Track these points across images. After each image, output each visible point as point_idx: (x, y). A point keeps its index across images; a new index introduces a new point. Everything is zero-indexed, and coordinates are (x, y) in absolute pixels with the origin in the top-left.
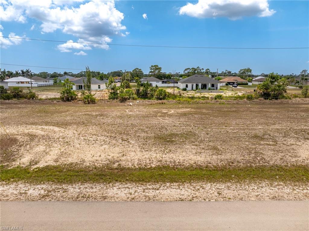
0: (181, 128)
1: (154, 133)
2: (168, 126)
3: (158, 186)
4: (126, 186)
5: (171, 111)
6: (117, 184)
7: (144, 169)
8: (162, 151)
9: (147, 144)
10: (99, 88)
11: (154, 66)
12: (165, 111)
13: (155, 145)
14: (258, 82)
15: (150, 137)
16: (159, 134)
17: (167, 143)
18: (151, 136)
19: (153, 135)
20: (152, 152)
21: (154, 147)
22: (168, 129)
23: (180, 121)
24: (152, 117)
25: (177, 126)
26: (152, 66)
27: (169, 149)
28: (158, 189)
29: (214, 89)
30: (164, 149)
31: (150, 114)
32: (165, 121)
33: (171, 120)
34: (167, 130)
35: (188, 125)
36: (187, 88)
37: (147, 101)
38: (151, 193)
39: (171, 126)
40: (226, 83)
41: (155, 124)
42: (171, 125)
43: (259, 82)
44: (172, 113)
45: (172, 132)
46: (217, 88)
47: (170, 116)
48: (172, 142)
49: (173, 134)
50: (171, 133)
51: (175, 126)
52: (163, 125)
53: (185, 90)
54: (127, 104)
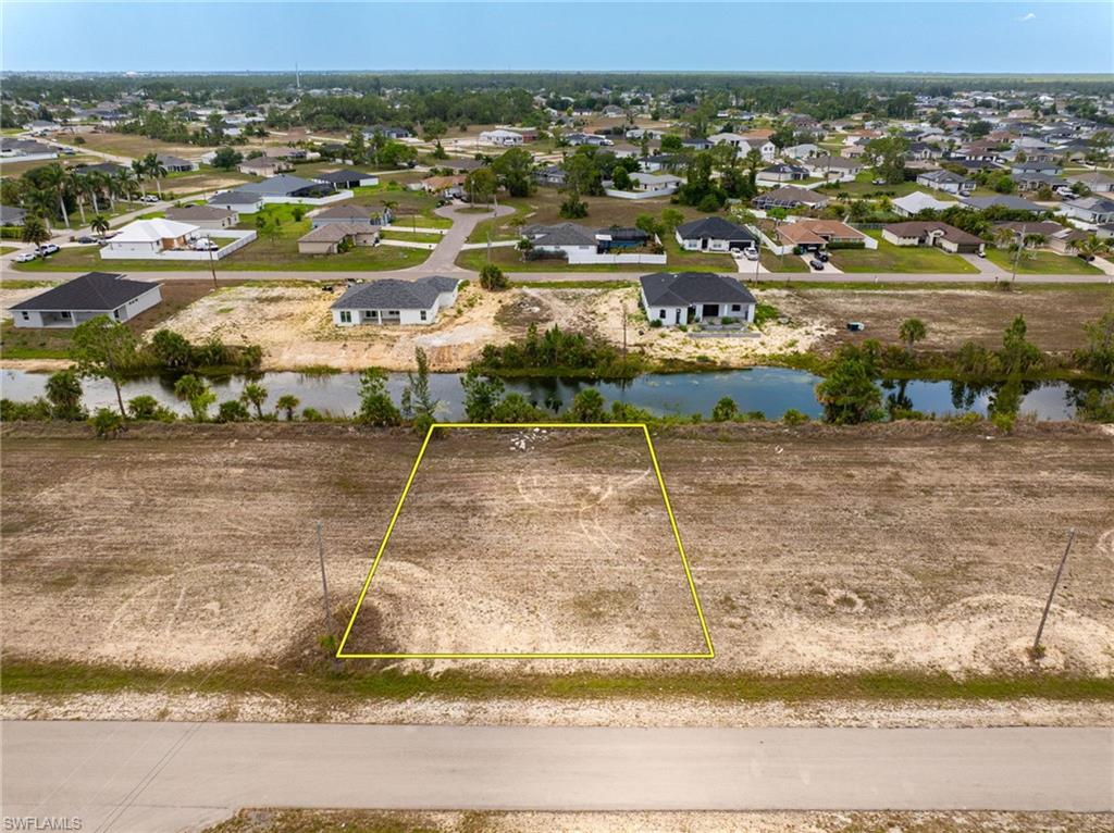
3: (577, 704)
4: (545, 704)
5: (607, 488)
6: (535, 701)
7: (561, 676)
8: (584, 638)
10: (424, 318)
14: (897, 238)
15: (568, 601)
17: (591, 619)
18: (568, 598)
21: (573, 630)
24: (570, 518)
27: (593, 635)
28: (577, 710)
29: (737, 320)
30: (586, 636)
31: (566, 504)
32: (593, 539)
33: (603, 534)
36: (663, 320)
38: (571, 715)
40: (796, 246)
41: (576, 551)
43: (901, 239)
45: (601, 586)
46: (746, 314)
48: (599, 615)
50: (600, 589)
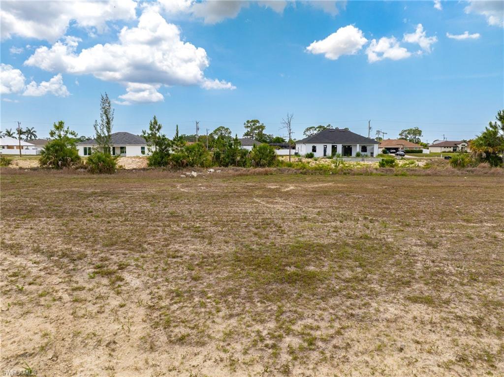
0: (327, 226)
1: (236, 242)
2: (283, 219)
5: (287, 187)
8: (262, 340)
9: (191, 297)
10: (143, 153)
11: (252, 121)
12: (272, 186)
13: (230, 298)
14: (440, 148)
15: (219, 256)
16: (254, 247)
17: (287, 287)
18: (221, 252)
19: (231, 248)
20: (204, 351)
21: (224, 311)
22: (285, 227)
23: (317, 207)
24: (239, 197)
25: (315, 221)
26: (248, 122)
27: (298, 327)
29: (367, 156)
30: (272, 325)
31: (235, 192)
32: (275, 206)
33: (291, 204)
34: (283, 232)
35: (346, 218)
36: (314, 153)
37: (233, 169)
39: (294, 220)
40: (384, 149)
41: (245, 213)
42: (292, 217)
43: (443, 148)
44: (291, 190)
45: (302, 239)
46: (372, 153)
47: (288, 195)
48: (308, 280)
49: (309, 247)
50: (298, 242)
51: (305, 219)
52: (269, 216)
53: (310, 156)
54: (185, 174)
